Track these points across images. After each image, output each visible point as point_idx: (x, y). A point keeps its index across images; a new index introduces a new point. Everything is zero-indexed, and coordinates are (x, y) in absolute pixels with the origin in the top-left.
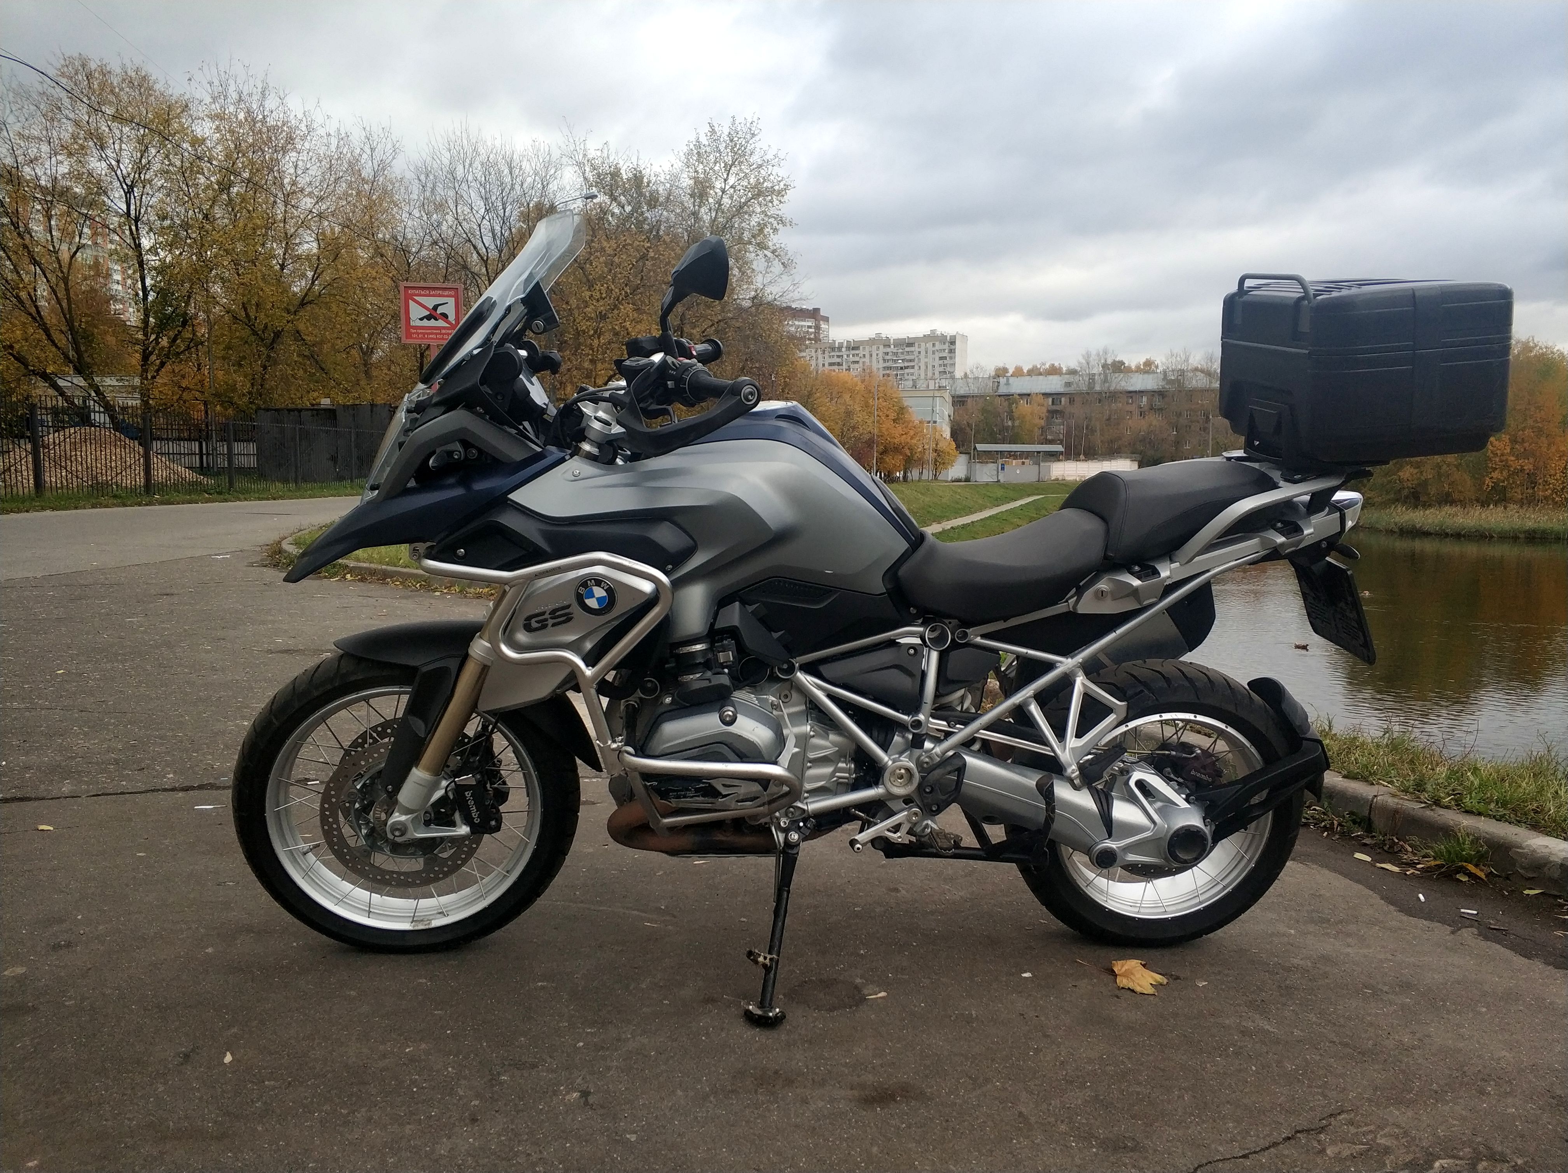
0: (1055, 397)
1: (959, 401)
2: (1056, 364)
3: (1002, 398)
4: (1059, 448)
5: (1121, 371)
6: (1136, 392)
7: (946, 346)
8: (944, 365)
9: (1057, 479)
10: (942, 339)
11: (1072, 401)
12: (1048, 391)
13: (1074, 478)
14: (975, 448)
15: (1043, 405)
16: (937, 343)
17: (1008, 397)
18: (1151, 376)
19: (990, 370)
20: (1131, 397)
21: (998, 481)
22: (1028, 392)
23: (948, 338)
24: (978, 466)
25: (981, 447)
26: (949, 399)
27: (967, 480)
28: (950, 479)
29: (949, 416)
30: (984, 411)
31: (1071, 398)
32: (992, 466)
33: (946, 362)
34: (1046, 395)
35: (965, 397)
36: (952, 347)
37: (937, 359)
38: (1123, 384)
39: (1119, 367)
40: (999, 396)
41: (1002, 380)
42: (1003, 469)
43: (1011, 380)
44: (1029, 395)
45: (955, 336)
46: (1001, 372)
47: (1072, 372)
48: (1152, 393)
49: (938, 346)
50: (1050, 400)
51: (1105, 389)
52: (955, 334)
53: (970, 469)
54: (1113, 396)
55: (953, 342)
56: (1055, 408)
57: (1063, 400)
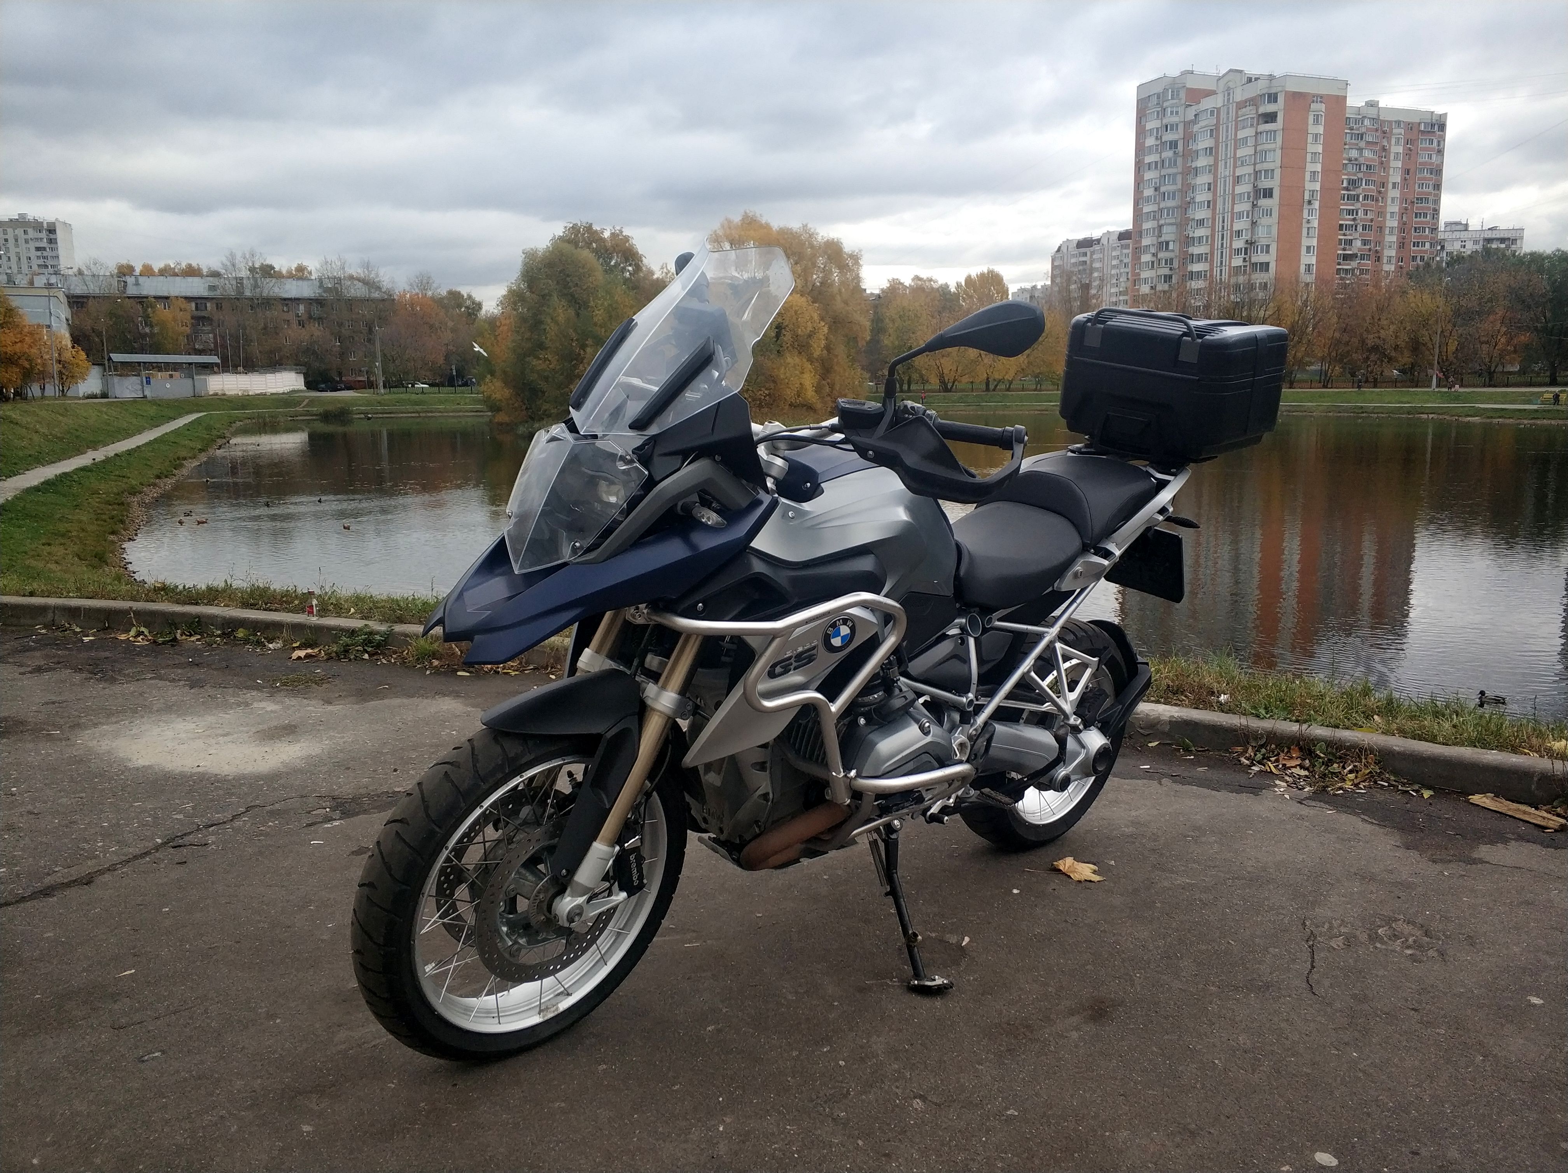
0: (199, 301)
1: (77, 302)
2: (194, 264)
3: (132, 300)
4: (215, 359)
5: (271, 276)
6: (290, 299)
7: (44, 235)
8: (44, 258)
9: (216, 394)
10: (37, 225)
11: (219, 307)
12: (189, 294)
13: (236, 392)
14: (110, 359)
15: (185, 310)
16: (30, 231)
17: (141, 300)
18: (305, 283)
19: (112, 266)
20: (287, 305)
21: (145, 397)
22: (166, 294)
23: (45, 225)
24: (116, 379)
25: (117, 357)
26: (63, 299)
27: (104, 395)
28: (81, 395)
29: (67, 320)
30: (111, 315)
31: (219, 303)
32: (135, 380)
33: (45, 254)
34: (188, 299)
35: (83, 297)
36: (52, 236)
37: (33, 250)
38: (276, 290)
39: (268, 271)
40: (129, 298)
41: (130, 280)
42: (148, 383)
43: (141, 280)
44: (167, 298)
45: (54, 223)
46: (125, 271)
47: (215, 274)
48: (309, 301)
49: (32, 233)
50: (193, 305)
51: (258, 295)
52: (53, 220)
53: (105, 383)
54: (267, 302)
55: (52, 230)
56: (199, 313)
57: (208, 305)
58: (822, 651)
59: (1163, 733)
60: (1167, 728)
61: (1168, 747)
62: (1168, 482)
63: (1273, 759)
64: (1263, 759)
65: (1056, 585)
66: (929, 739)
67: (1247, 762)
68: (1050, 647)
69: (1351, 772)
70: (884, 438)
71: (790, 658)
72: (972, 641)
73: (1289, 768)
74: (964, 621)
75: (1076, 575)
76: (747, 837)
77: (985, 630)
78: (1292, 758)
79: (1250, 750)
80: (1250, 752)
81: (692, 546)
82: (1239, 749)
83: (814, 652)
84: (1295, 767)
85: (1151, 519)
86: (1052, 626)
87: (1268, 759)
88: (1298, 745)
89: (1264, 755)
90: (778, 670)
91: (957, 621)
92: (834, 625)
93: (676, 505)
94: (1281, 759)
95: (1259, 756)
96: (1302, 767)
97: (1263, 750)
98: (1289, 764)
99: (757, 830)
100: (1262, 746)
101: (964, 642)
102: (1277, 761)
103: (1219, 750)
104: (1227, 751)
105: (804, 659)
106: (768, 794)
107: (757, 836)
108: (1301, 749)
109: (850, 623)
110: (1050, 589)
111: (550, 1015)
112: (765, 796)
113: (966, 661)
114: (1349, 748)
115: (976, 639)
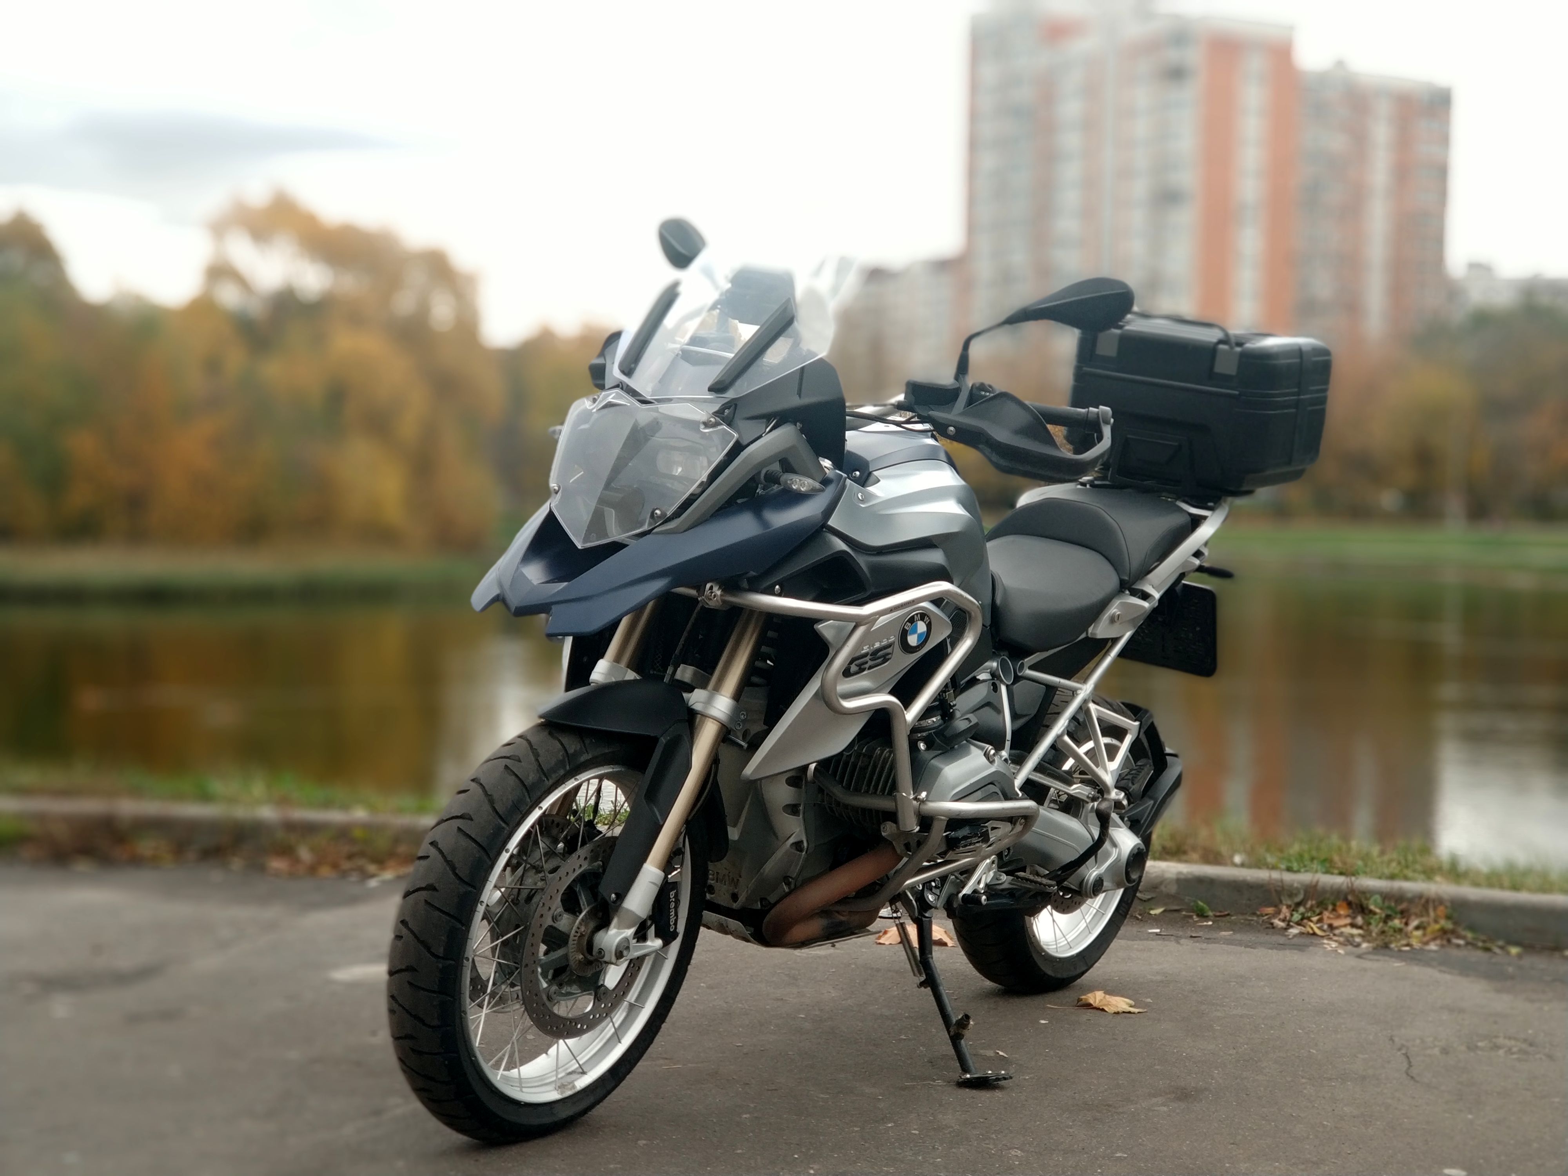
58: (897, 649)
59: (1169, 896)
60: (1173, 889)
61: (1176, 915)
62: (1205, 518)
63: (1315, 919)
64: (1302, 919)
65: (1090, 630)
66: (993, 769)
67: (1282, 924)
68: (1083, 709)
69: (1417, 928)
70: (962, 414)
71: (865, 655)
72: (1003, 689)
73: (1337, 928)
74: (995, 664)
75: (1113, 620)
76: (772, 899)
77: (1017, 679)
78: (1339, 917)
79: (1284, 909)
80: (1285, 911)
81: (765, 524)
82: (1270, 910)
83: (889, 650)
84: (1345, 926)
85: (1186, 563)
86: (1085, 680)
87: (1309, 919)
88: (1346, 899)
89: (1303, 914)
90: (854, 668)
91: (987, 664)
92: (912, 620)
93: (759, 473)
94: (1325, 917)
95: (1297, 917)
96: (1353, 925)
97: (1302, 909)
98: (1336, 923)
99: (787, 890)
100: (1298, 904)
101: (995, 688)
102: (1320, 921)
103: (1243, 914)
104: (1254, 914)
105: (880, 656)
106: (802, 842)
107: (787, 895)
108: (1350, 904)
109: (926, 618)
110: (1083, 636)
111: (569, 1093)
112: (798, 845)
113: (999, 711)
114: (1411, 901)
115: (1007, 686)
